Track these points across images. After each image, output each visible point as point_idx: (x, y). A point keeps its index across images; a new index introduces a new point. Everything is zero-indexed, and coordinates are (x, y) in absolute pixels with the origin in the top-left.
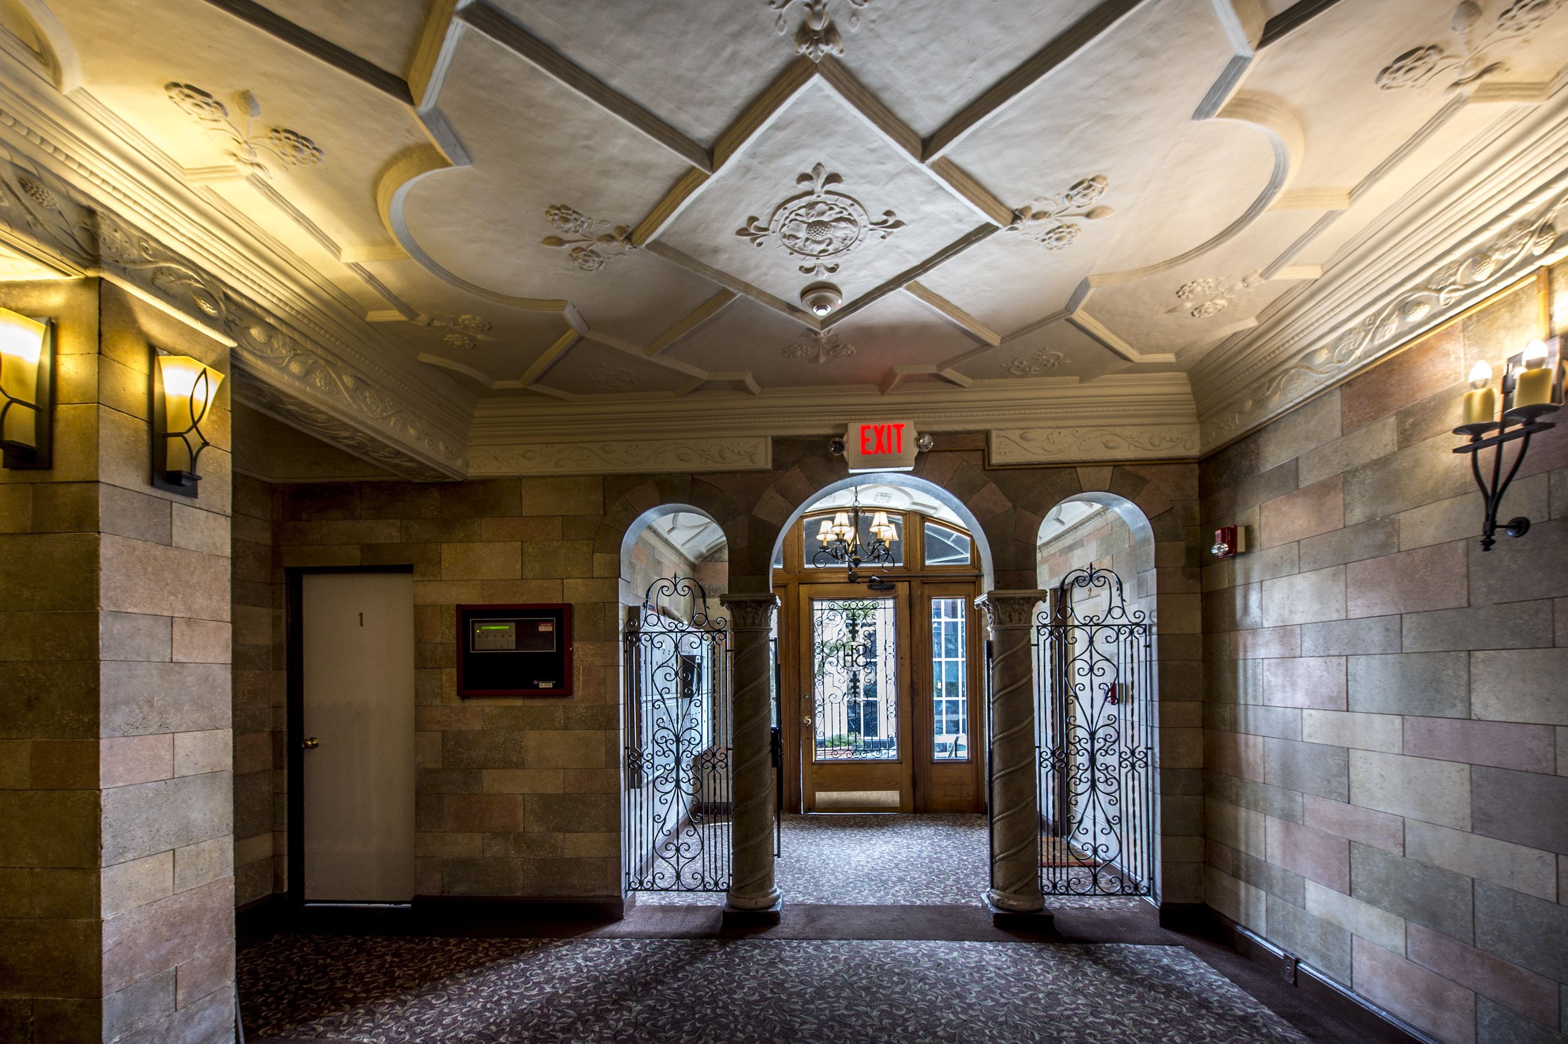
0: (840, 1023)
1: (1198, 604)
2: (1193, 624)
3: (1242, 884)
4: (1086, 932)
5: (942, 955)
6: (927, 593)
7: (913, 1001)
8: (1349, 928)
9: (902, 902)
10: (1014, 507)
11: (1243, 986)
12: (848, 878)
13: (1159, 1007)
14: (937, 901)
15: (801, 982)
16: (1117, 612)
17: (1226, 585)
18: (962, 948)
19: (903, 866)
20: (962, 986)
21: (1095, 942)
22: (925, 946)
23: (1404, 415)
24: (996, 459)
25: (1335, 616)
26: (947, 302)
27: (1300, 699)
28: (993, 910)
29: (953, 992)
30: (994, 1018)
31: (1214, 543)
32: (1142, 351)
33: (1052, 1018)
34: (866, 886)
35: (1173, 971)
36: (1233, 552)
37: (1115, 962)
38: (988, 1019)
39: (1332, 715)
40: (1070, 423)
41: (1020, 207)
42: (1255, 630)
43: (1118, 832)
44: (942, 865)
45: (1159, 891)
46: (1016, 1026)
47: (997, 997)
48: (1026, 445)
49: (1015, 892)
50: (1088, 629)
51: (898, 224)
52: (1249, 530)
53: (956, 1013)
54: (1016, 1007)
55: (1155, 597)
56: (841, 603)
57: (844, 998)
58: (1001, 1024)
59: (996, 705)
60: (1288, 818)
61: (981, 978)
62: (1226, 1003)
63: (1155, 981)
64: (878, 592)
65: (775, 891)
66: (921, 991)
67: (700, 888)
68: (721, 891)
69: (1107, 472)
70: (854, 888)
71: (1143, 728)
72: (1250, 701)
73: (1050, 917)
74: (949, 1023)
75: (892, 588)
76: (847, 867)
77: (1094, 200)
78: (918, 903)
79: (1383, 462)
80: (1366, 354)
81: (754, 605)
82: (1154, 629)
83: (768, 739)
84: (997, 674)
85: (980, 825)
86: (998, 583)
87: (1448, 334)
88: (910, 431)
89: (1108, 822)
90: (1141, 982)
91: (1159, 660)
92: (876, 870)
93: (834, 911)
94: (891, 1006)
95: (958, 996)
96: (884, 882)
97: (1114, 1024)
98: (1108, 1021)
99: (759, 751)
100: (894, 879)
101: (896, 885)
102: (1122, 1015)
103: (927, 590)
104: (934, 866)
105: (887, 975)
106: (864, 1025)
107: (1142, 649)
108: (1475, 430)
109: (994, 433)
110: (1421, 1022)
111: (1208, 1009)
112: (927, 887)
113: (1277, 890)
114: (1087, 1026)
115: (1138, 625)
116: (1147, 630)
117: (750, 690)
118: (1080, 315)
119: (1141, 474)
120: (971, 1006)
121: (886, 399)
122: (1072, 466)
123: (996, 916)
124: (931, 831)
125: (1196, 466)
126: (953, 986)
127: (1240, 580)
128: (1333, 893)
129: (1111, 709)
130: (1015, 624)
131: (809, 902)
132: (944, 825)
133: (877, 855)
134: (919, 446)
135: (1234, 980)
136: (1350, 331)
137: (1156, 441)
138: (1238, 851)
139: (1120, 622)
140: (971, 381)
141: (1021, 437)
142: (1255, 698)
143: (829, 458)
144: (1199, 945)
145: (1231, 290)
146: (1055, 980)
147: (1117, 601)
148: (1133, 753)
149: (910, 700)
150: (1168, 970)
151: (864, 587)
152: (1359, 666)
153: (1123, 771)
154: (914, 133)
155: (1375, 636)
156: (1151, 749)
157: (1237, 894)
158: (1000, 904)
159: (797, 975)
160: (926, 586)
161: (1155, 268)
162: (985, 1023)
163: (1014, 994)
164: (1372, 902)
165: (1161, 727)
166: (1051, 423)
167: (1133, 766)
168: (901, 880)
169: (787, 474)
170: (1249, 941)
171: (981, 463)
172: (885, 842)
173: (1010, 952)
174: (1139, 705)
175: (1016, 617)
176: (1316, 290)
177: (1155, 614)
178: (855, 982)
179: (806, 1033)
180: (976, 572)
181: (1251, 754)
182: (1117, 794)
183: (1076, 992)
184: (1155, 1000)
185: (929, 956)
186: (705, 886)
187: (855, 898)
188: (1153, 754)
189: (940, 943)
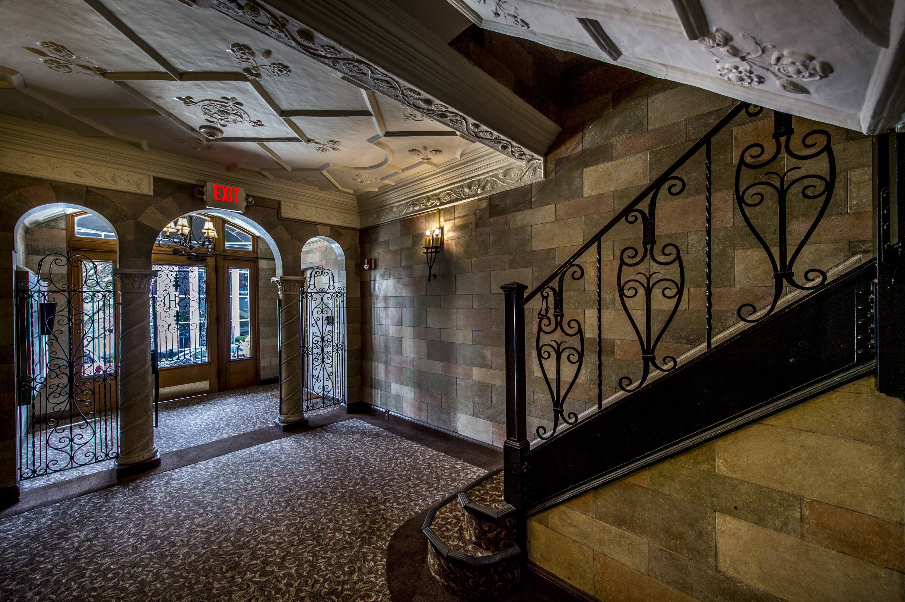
0: (225, 490)
1: (359, 285)
2: (358, 293)
3: (373, 390)
4: (321, 423)
5: (263, 449)
6: (226, 265)
7: (257, 470)
8: (401, 395)
9: (233, 435)
10: (292, 238)
11: (374, 425)
12: (194, 433)
13: (351, 439)
14: (252, 429)
15: (193, 483)
16: (331, 287)
17: (368, 280)
18: (272, 444)
19: (225, 419)
20: (278, 457)
21: (325, 426)
22: (254, 449)
23: (414, 236)
24: (284, 215)
25: (398, 295)
26: (273, 152)
27: (389, 322)
28: (282, 425)
29: (274, 460)
30: (295, 463)
31: (365, 264)
32: (343, 187)
33: (316, 455)
34: (207, 433)
35: (353, 427)
36: (370, 268)
37: (334, 430)
38: (292, 464)
39: (398, 327)
40: (315, 205)
41: (312, 138)
42: (377, 297)
43: (332, 379)
44: (247, 413)
45: (346, 400)
46: (304, 462)
47: (294, 455)
48: (296, 210)
49: (292, 414)
50: (321, 294)
51: (262, 125)
52: (375, 261)
53: (278, 467)
54: (302, 456)
55: (345, 282)
56: (167, 267)
57: (221, 481)
58: (298, 463)
59: (283, 329)
60: (387, 363)
61: (284, 451)
62: (370, 431)
63: (348, 432)
64: (195, 262)
65: (155, 448)
66: (259, 465)
67: (94, 460)
68: (111, 458)
69: (328, 229)
70: (200, 436)
71: (341, 335)
72: (376, 323)
73: (307, 421)
74: (277, 471)
75: (204, 260)
76: (190, 427)
77: (336, 146)
78: (242, 433)
79: (409, 249)
80: (405, 214)
81: (141, 277)
82: (345, 295)
83: (150, 357)
84: (283, 314)
85: (259, 391)
86: (284, 273)
87: (422, 216)
88: (242, 194)
89: (328, 375)
90: (344, 434)
91: (347, 307)
92: (209, 424)
93: (194, 449)
94: (247, 475)
95: (277, 461)
96: (218, 429)
97: (338, 449)
98: (336, 449)
99: (144, 365)
100: (223, 426)
101: (225, 429)
102: (340, 445)
103: (227, 263)
104: (243, 414)
105: (239, 465)
106: (237, 486)
107: (341, 303)
108: (427, 248)
109: (283, 203)
110: (417, 418)
111: (365, 434)
112: (243, 424)
113: (383, 389)
114: (329, 453)
115: (339, 293)
116: (342, 295)
117: (137, 329)
118: (324, 172)
119: (341, 232)
120: (284, 462)
121: (229, 174)
122: (316, 224)
123: (284, 427)
124: (233, 399)
125: (358, 232)
126: (274, 458)
127: (372, 279)
128: (398, 385)
129: (329, 328)
130: (292, 292)
131: (174, 450)
132: (240, 395)
133: (206, 417)
134: (247, 202)
135: (372, 424)
136: (402, 204)
137: (346, 220)
138: (372, 378)
139: (332, 291)
140: (273, 178)
141: (295, 207)
142: (377, 322)
143: (193, 197)
144: (360, 416)
145: (372, 180)
146: (314, 443)
147: (331, 282)
148: (337, 345)
149: (216, 326)
150: (352, 427)
151: (184, 258)
152: (405, 311)
153: (334, 353)
154: (279, 108)
155: (408, 303)
156: (344, 343)
157: (372, 394)
158: (285, 421)
159: (188, 482)
160: (226, 261)
161: (351, 168)
162: (292, 465)
163: (300, 453)
164: (407, 385)
165: (347, 334)
166: (307, 204)
167: (337, 350)
168: (227, 425)
169: (164, 201)
170: (375, 409)
171: (276, 215)
172: (208, 410)
173: (293, 439)
174: (340, 326)
175: (292, 288)
176: (394, 188)
177: (345, 289)
178: (224, 473)
179: (209, 500)
180: (255, 256)
181: (376, 342)
182: (331, 363)
183: (323, 444)
184: (349, 437)
185: (257, 452)
186: (96, 459)
187: (203, 441)
188: (344, 345)
189: (260, 445)
